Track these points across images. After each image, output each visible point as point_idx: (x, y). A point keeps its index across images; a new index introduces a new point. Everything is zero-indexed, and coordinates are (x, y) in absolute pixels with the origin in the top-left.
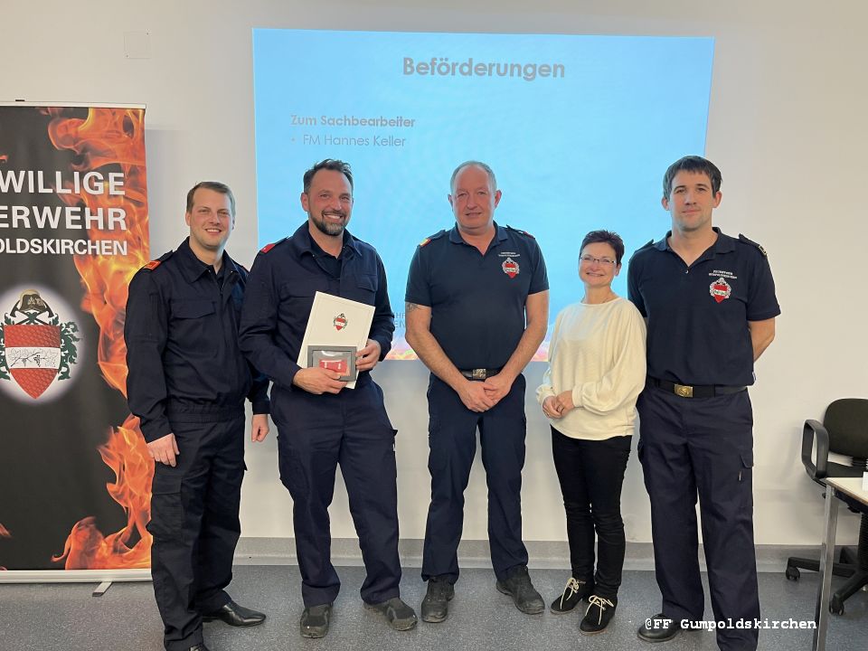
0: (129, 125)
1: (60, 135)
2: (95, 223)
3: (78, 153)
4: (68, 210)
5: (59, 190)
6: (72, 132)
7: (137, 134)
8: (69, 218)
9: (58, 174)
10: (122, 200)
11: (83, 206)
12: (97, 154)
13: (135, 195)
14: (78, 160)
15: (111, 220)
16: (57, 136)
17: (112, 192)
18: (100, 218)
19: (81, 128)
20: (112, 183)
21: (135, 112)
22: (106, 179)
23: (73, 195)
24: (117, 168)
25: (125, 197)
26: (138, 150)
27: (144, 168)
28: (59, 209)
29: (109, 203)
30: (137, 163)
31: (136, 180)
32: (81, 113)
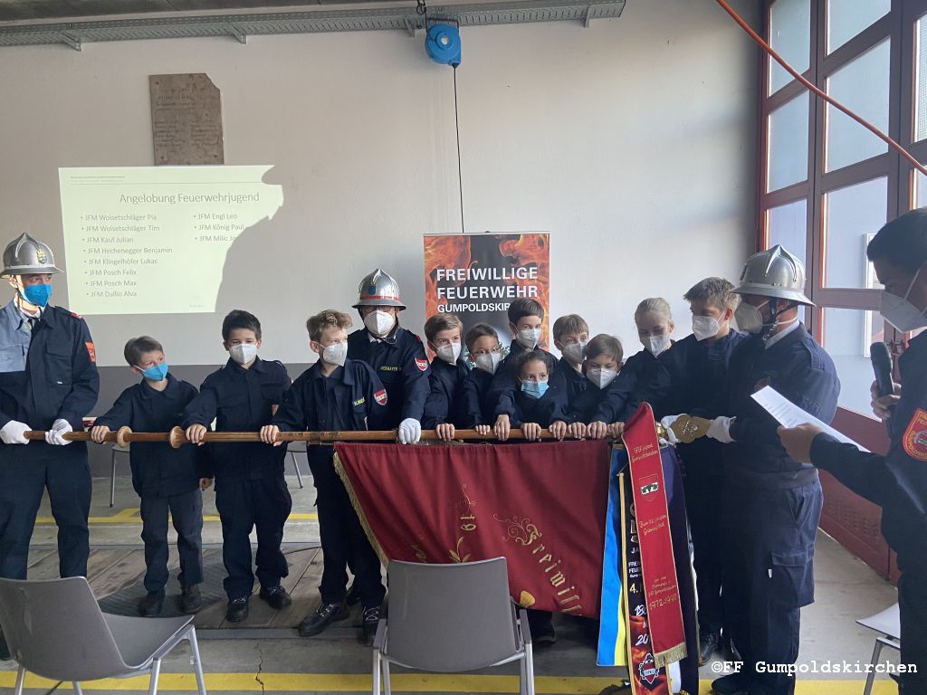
0: (542, 242)
1: (505, 249)
2: (522, 294)
3: (515, 257)
4: (508, 288)
5: (504, 277)
6: (511, 246)
7: (545, 246)
8: (508, 292)
9: (504, 269)
10: (536, 282)
11: (515, 285)
12: (525, 258)
13: (543, 278)
14: (513, 262)
15: (530, 292)
16: (504, 250)
17: (531, 277)
18: (524, 291)
19: (516, 245)
20: (531, 273)
21: (545, 235)
22: (528, 271)
23: (511, 280)
24: (534, 265)
25: (538, 280)
26: (546, 255)
27: (548, 264)
28: (503, 288)
29: (529, 283)
30: (544, 262)
31: (543, 270)
32: (517, 237)
